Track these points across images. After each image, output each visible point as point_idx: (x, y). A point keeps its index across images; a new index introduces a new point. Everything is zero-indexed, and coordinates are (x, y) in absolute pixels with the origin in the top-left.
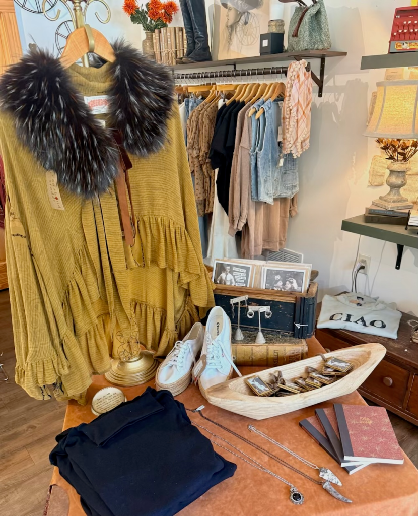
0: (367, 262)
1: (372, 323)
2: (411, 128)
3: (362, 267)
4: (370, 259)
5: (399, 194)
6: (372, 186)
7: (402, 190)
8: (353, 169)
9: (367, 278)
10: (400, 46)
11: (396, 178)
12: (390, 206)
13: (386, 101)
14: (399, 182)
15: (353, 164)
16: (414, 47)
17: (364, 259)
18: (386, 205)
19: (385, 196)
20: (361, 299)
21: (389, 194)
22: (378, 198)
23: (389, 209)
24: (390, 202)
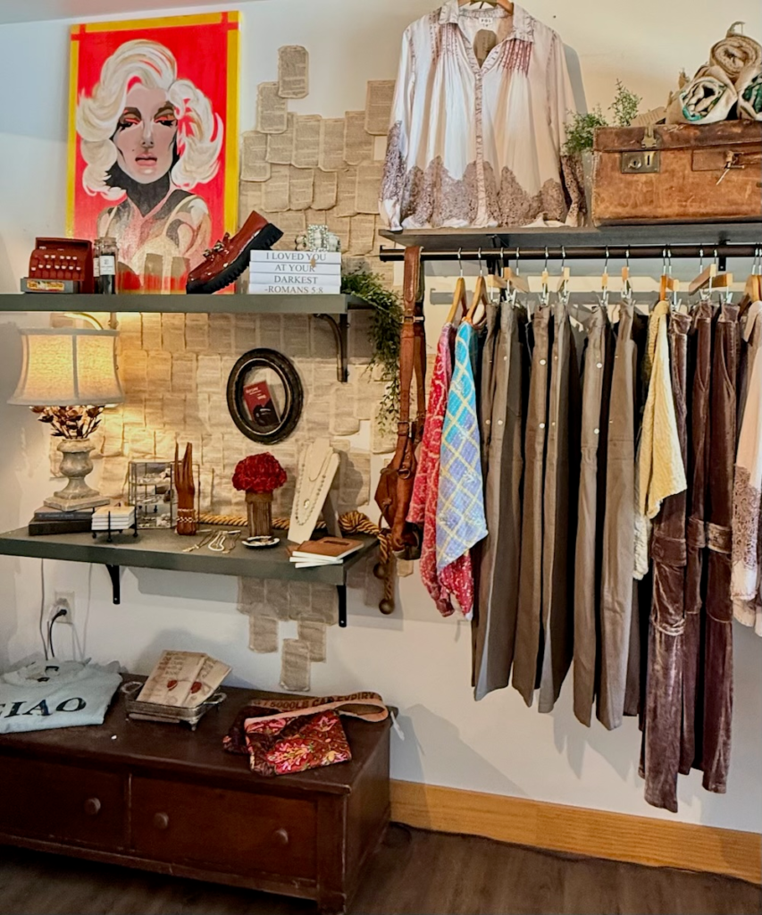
0: (69, 602)
1: (60, 708)
2: (72, 391)
3: (63, 613)
4: (72, 595)
5: (84, 485)
6: (57, 477)
7: (87, 479)
8: (24, 454)
9: (74, 629)
10: (34, 285)
11: (72, 463)
12: (67, 505)
13: (30, 356)
14: (79, 468)
15: (23, 446)
16: (54, 288)
17: (64, 597)
18: (62, 504)
19: (62, 491)
20: (54, 669)
21: (67, 488)
22: (52, 495)
23: (66, 510)
24: (67, 499)
